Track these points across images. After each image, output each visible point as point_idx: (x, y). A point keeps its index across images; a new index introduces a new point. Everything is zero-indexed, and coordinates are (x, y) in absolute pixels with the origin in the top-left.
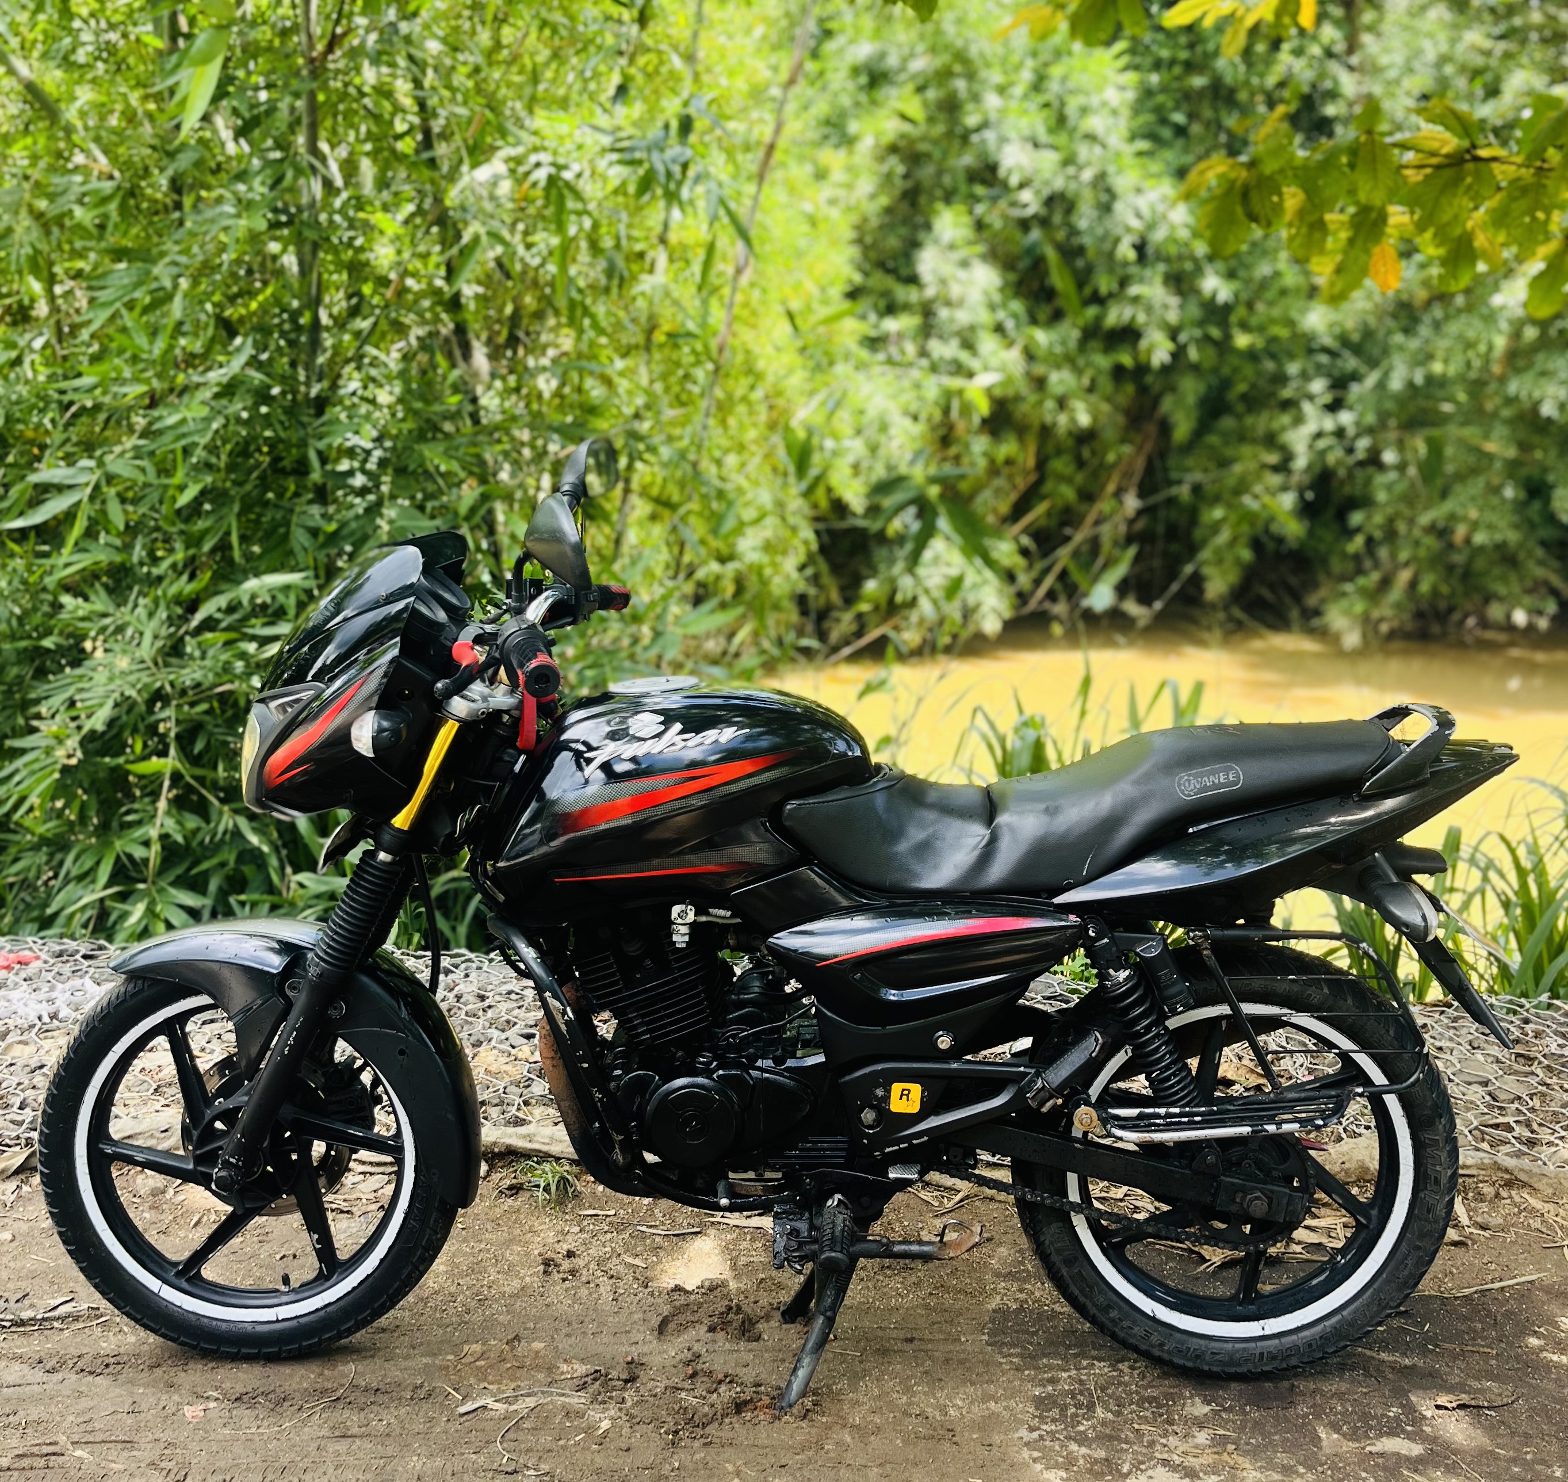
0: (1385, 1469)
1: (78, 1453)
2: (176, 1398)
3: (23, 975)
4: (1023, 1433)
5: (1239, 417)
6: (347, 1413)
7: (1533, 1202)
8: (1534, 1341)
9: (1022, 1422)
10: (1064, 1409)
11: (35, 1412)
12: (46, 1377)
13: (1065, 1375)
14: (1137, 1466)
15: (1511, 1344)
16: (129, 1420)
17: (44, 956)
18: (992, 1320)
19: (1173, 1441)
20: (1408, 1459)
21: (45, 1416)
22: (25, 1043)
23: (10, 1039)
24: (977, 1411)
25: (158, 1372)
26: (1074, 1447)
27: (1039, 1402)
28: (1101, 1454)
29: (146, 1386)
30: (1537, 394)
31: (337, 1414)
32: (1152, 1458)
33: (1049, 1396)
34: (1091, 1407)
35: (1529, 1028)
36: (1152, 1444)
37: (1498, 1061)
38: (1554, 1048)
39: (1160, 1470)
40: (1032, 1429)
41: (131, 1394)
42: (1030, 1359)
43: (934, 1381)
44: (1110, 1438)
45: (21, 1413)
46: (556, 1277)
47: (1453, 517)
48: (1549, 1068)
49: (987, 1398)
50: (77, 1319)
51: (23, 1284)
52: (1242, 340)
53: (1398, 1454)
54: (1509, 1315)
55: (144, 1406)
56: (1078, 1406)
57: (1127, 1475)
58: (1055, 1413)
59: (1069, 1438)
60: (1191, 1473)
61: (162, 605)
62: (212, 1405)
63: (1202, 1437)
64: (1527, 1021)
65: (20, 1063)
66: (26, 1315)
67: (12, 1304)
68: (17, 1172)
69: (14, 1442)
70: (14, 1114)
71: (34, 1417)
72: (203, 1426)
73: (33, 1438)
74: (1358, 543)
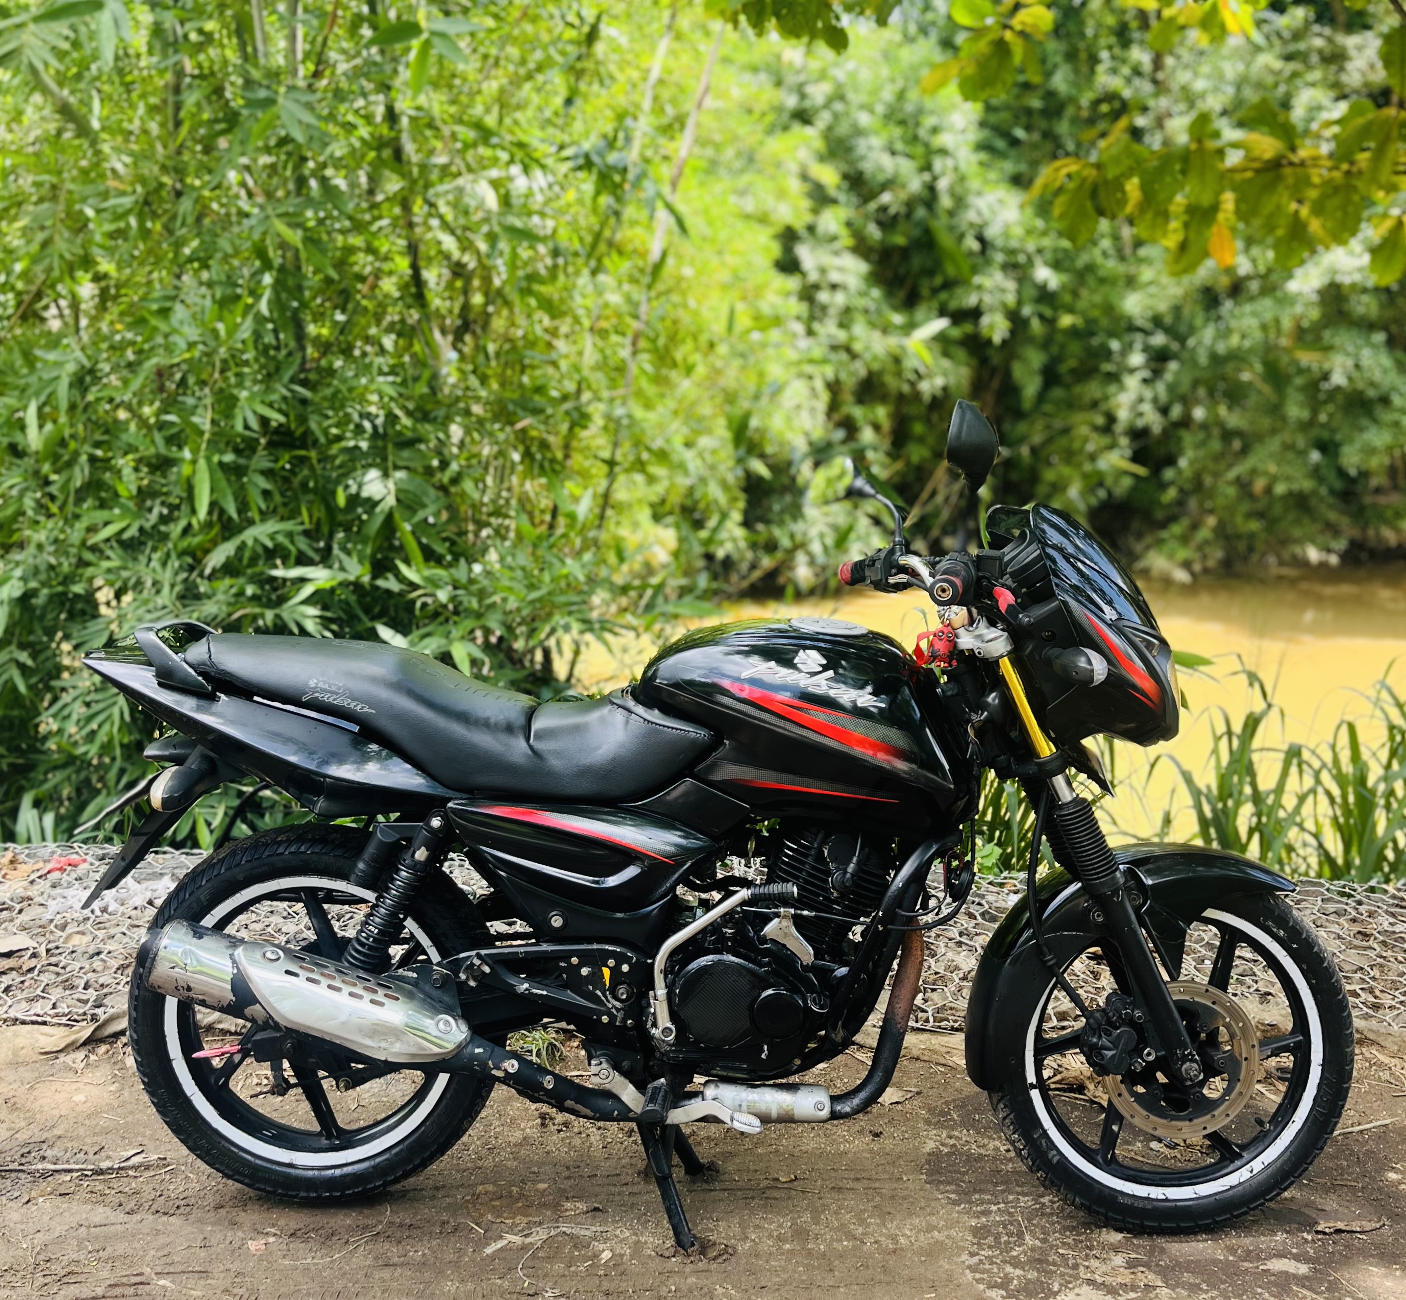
0: (1276, 1285)
1: (162, 1282)
2: (240, 1234)
3: (74, 875)
4: (965, 1257)
5: (1068, 387)
6: (387, 1245)
7: (1381, 1057)
8: (1392, 1176)
9: (964, 1248)
10: (997, 1237)
11: (121, 1248)
12: (127, 1218)
13: (994, 1208)
14: (1065, 1285)
15: (1373, 1179)
16: (203, 1254)
17: (89, 859)
18: (928, 1162)
19: (1094, 1263)
20: (1295, 1276)
21: (130, 1252)
22: (83, 933)
23: (70, 930)
24: (924, 1240)
25: (223, 1212)
26: (1009, 1269)
27: (976, 1231)
28: (1032, 1275)
29: (214, 1224)
30: (1326, 366)
31: (379, 1246)
32: (1076, 1277)
33: (984, 1227)
34: (1020, 1235)
35: (1362, 909)
36: (1076, 1267)
37: (1339, 937)
38: (1386, 926)
39: (1086, 1289)
40: (972, 1255)
41: (202, 1231)
42: (965, 1195)
43: (884, 1215)
44: (1040, 1261)
45: (109, 1249)
46: (553, 1128)
47: (1254, 472)
48: (1384, 943)
49: (930, 1228)
50: (147, 1168)
51: (98, 1139)
52: (1066, 321)
53: (1286, 1273)
54: (1369, 1153)
55: (214, 1241)
56: (1010, 1234)
57: (1056, 1294)
58: (990, 1240)
59: (1004, 1262)
60: (1111, 1290)
61: (173, 555)
62: (271, 1240)
63: (1119, 1260)
64: (1360, 903)
65: (80, 950)
66: (105, 1165)
67: (91, 1156)
68: (85, 1044)
69: (105, 1274)
70: (80, 994)
71: (120, 1252)
72: (266, 1256)
73: (121, 1271)
74: (1171, 494)
